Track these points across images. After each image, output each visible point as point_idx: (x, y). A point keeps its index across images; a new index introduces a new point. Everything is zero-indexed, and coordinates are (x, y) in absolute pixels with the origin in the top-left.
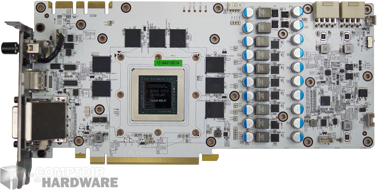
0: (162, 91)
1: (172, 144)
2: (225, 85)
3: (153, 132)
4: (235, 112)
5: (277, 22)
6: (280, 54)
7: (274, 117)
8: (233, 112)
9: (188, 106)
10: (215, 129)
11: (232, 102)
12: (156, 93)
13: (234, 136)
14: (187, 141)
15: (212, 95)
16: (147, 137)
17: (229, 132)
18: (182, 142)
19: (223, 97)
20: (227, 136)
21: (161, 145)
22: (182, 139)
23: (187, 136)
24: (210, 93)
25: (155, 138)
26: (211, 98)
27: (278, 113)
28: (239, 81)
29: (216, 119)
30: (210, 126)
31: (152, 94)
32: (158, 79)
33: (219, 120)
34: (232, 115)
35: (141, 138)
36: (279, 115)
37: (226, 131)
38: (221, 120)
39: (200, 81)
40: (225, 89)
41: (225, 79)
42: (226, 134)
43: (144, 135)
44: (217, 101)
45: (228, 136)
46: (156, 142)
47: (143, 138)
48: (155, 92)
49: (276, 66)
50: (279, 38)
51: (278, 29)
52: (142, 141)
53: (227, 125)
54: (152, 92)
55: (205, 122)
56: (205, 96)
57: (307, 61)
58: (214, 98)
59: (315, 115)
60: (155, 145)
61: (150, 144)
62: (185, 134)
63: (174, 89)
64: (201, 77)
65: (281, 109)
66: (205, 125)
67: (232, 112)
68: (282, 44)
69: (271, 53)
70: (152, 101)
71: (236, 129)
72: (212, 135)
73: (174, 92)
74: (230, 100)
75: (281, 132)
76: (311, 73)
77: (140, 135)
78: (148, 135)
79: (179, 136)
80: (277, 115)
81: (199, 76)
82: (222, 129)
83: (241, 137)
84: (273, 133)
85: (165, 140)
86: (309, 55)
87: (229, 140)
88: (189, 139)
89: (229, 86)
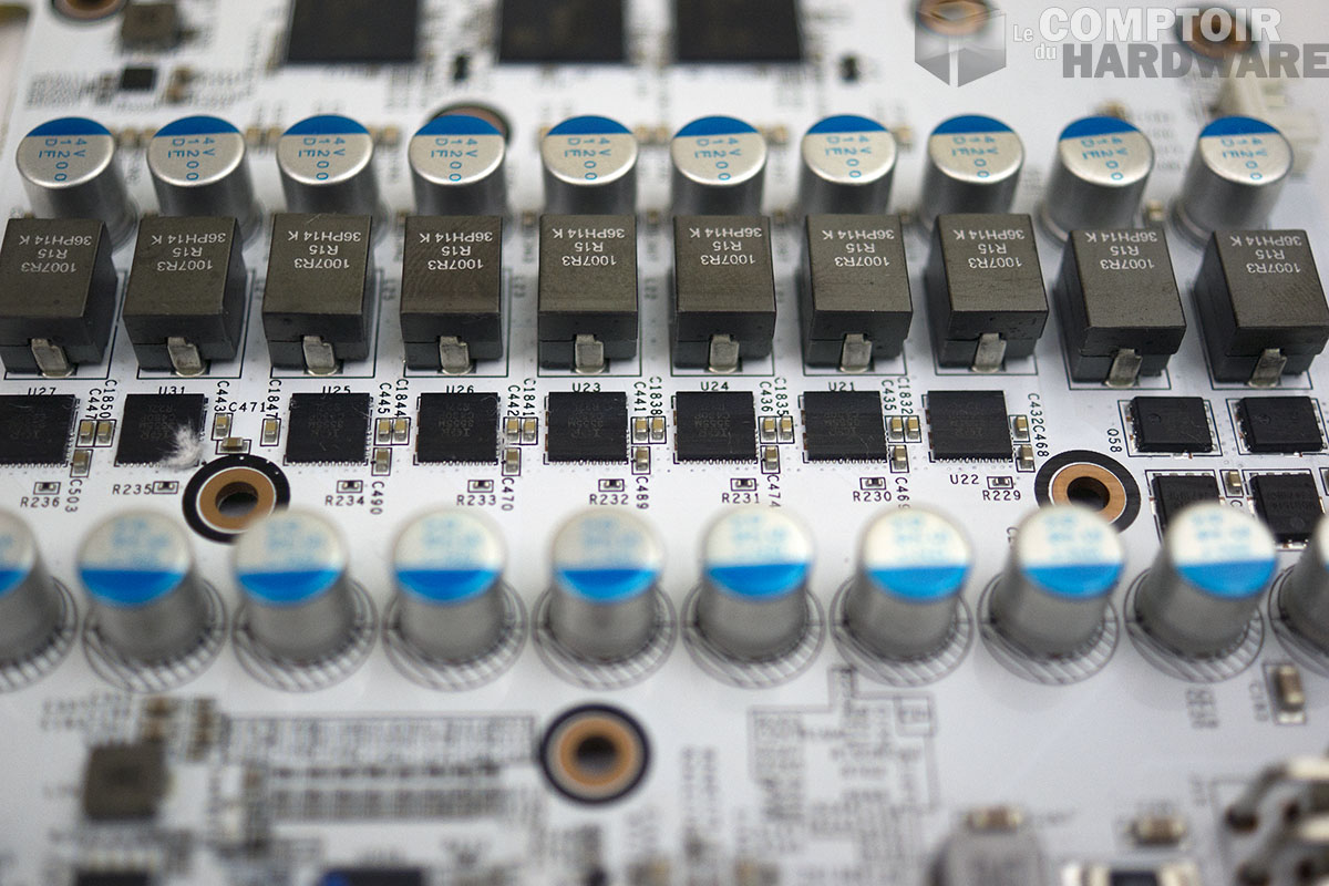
5: (1201, 443)
6: (878, 469)
7: (247, 428)
19: (461, 62)
27: (274, 454)
36: (259, 463)
37: (164, 82)
49: (760, 440)
50: (1040, 462)
51: (1134, 451)
57: (834, 720)
59: (216, 805)
65: (311, 482)
68: (983, 484)
69: (882, 390)
75: (86, 485)
76: (702, 765)
80: (256, 451)
84: (83, 413)
86: (900, 742)
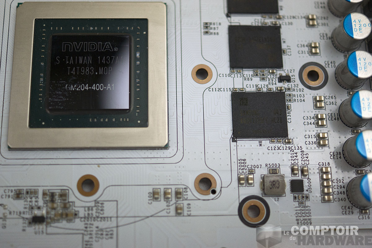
0: (101, 59)
1: (132, 220)
2: (284, 46)
3: (73, 185)
4: (318, 121)
8: (313, 121)
9: (180, 106)
10: (264, 171)
11: (309, 94)
12: (85, 65)
13: (323, 191)
14: (178, 212)
15: (248, 73)
16: (53, 201)
17: (306, 182)
18: (164, 213)
19: (282, 79)
20: (303, 191)
21: (96, 224)
22: (162, 204)
23: (178, 194)
24: (242, 68)
25: (78, 203)
26: (246, 82)
28: (322, 36)
29: (266, 142)
30: (249, 163)
31: (71, 70)
32: (91, 28)
33: (273, 145)
34: (313, 130)
35: (34, 204)
37: (299, 177)
38: (279, 145)
39: (213, 36)
40: (285, 58)
41: (282, 31)
42: (297, 186)
43: (44, 194)
44: (265, 90)
45: (305, 192)
46: (81, 214)
47: (41, 203)
48: (81, 62)
52: (37, 212)
53: (300, 159)
54: (72, 62)
55: (234, 152)
56: (230, 75)
58: (256, 81)
60: (78, 224)
61: (64, 224)
62: (173, 188)
63: (138, 55)
64: (215, 26)
66: (234, 159)
67: (309, 121)
70: (72, 88)
71: (326, 168)
72: (255, 190)
73: (138, 63)
74: (301, 86)
77: (31, 193)
78: (57, 192)
79: (154, 195)
81: (211, 24)
82: (286, 171)
83: (345, 196)
85: (109, 210)
87: (308, 203)
88: (186, 203)
89: (294, 50)
